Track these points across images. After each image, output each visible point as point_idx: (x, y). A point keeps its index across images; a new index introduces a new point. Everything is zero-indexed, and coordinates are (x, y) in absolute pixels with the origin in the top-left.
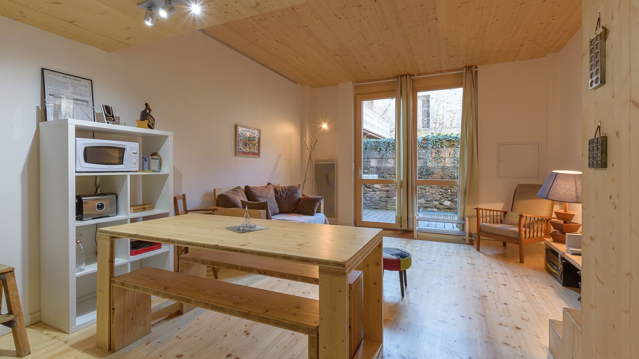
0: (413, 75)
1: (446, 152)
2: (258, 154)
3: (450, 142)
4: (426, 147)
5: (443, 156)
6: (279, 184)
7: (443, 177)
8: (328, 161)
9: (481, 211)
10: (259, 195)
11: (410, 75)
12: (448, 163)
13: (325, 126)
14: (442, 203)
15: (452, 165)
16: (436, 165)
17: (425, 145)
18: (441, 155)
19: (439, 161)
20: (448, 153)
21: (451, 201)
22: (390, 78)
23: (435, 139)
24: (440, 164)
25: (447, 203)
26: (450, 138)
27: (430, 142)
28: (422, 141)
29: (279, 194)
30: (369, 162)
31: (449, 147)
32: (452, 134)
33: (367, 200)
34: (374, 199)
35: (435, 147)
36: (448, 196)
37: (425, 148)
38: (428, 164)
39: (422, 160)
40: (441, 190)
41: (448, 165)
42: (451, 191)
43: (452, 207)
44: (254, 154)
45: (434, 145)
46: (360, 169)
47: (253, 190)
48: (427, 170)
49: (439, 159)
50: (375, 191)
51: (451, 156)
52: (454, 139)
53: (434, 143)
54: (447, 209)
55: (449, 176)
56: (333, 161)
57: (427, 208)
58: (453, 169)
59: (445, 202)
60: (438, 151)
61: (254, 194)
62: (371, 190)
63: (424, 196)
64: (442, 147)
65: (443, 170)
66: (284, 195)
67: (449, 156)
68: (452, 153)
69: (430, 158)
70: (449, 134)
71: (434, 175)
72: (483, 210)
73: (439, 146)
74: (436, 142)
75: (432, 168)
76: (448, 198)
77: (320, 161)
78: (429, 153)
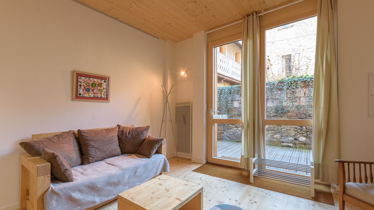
0: (260, 12)
1: (300, 92)
2: (107, 99)
3: (306, 83)
4: (282, 88)
5: (298, 96)
6: (134, 125)
7: (298, 115)
8: (185, 103)
9: (346, 165)
10: (91, 139)
11: (256, 13)
12: (303, 101)
13: (183, 73)
14: (297, 138)
15: (308, 103)
16: (291, 104)
17: (281, 87)
18: (296, 95)
19: (295, 100)
20: (304, 93)
21: (307, 137)
22: (237, 20)
23: (290, 81)
24: (294, 104)
25: (302, 139)
26: (305, 79)
27: (285, 84)
28: (278, 84)
29: (125, 135)
30: (232, 103)
31: (303, 87)
32: (307, 75)
33: (231, 135)
34: (236, 134)
35: (290, 88)
36: (304, 132)
37: (280, 90)
38: (283, 104)
39: (278, 100)
40: (296, 127)
41: (303, 104)
42: (306, 128)
43: (307, 143)
44: (101, 99)
45: (289, 87)
46: (211, 109)
47: (84, 134)
48: (282, 109)
49: (294, 98)
50: (237, 127)
51: (306, 95)
52: (309, 80)
53: (289, 84)
54: (302, 144)
55: (304, 114)
56: (189, 103)
57: (283, 142)
58: (308, 108)
59: (300, 138)
60: (293, 92)
61: (85, 137)
62: (234, 126)
63: (280, 132)
64: (297, 88)
65: (298, 109)
66: (130, 136)
67: (303, 95)
68: (307, 92)
69: (286, 98)
70: (304, 75)
71: (289, 114)
72: (349, 163)
73: (294, 87)
74: (292, 83)
75: (288, 107)
76: (303, 134)
77: (179, 104)
78: (284, 94)
